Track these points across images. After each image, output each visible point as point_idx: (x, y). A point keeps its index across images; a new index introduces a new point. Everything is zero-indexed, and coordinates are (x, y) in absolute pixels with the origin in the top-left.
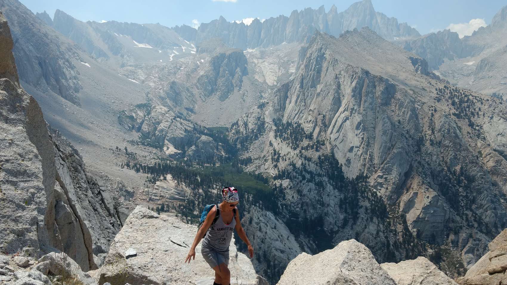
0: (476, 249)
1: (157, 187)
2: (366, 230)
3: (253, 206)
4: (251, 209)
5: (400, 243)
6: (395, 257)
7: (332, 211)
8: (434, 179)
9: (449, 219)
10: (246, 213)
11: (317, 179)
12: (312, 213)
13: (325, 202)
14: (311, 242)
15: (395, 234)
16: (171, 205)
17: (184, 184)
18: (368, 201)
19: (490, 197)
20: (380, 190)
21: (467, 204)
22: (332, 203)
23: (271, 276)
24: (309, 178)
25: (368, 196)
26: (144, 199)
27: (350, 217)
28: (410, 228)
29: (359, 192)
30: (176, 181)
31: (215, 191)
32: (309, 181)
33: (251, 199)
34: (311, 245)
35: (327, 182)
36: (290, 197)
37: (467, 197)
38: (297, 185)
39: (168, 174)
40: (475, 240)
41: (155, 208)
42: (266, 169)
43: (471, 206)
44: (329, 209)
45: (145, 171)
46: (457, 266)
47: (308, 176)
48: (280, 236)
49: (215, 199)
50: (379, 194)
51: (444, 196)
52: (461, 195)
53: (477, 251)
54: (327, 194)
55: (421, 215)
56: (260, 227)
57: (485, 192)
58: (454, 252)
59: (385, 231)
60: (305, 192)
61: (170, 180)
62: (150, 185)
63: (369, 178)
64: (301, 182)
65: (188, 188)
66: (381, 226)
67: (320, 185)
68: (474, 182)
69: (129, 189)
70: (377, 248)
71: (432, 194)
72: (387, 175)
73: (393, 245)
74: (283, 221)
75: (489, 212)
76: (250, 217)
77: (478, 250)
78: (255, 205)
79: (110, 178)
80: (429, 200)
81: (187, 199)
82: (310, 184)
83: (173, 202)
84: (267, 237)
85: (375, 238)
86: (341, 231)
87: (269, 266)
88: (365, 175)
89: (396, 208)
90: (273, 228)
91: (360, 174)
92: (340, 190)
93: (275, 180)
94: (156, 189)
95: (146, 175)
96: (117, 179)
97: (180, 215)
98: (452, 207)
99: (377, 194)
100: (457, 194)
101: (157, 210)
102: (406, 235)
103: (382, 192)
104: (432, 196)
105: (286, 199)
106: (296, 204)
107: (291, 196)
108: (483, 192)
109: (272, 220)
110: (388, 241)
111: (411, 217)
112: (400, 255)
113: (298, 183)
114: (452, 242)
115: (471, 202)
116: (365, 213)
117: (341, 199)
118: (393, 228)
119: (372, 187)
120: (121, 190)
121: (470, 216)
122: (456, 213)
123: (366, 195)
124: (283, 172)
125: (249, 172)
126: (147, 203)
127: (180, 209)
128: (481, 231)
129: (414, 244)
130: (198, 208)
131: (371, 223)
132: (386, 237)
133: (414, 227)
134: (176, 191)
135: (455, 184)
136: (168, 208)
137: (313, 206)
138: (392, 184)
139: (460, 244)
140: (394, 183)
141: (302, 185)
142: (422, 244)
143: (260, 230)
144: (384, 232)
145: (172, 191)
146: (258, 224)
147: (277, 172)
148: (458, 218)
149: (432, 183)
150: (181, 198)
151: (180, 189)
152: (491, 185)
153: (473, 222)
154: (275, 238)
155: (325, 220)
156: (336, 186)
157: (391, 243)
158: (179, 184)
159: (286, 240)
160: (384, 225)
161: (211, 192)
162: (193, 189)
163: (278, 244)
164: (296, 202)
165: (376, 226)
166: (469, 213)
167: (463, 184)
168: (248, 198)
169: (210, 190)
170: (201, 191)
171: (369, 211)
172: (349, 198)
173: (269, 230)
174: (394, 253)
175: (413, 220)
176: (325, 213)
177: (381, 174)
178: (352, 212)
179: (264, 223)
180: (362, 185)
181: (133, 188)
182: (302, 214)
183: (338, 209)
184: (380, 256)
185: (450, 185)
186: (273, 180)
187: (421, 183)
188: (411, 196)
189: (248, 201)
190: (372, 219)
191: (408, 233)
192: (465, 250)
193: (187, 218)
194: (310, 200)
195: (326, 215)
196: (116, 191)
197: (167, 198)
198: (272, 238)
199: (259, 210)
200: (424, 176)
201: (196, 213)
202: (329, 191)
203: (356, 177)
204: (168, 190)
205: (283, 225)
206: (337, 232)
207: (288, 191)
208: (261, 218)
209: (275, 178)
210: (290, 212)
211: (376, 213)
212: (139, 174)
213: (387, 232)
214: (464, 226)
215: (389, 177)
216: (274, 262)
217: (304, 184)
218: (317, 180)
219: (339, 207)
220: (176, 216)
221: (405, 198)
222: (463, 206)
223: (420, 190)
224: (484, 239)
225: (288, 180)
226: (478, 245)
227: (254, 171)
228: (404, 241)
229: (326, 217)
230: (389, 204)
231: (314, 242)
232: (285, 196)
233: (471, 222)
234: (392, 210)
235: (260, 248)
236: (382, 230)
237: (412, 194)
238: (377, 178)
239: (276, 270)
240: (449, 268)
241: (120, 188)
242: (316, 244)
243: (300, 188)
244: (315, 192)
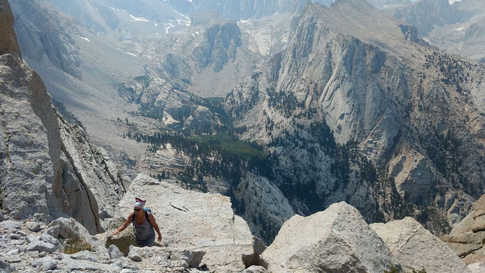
0: (461, 209)
1: (157, 156)
2: (356, 193)
3: (249, 172)
4: (247, 174)
5: (389, 204)
6: (384, 218)
7: (324, 176)
8: (421, 144)
9: (436, 181)
10: (242, 179)
11: (309, 145)
12: (305, 178)
13: (317, 167)
14: (304, 205)
15: (384, 197)
16: (171, 173)
17: (183, 152)
18: (358, 165)
19: (476, 159)
20: (370, 154)
21: (453, 166)
22: (324, 168)
23: (267, 237)
24: (302, 144)
25: (358, 161)
26: (145, 167)
27: (341, 180)
28: (398, 190)
29: (349, 157)
30: (175, 150)
31: (212, 159)
32: (302, 147)
33: (246, 165)
34: (304, 207)
35: (319, 148)
36: (284, 163)
37: (453, 160)
38: (290, 151)
39: (168, 143)
40: (460, 201)
41: (156, 175)
42: (260, 137)
43: (457, 169)
44: (320, 173)
45: (146, 141)
46: (443, 225)
47: (300, 143)
48: (275, 200)
49: (213, 166)
50: (369, 159)
51: (432, 159)
52: (448, 159)
53: (462, 210)
54: (319, 160)
55: (409, 178)
56: (256, 191)
57: (471, 155)
58: (441, 212)
59: (374, 194)
60: (298, 157)
61: (170, 149)
62: (150, 154)
63: (359, 144)
64: (294, 148)
65: (187, 156)
66: (371, 189)
67: (312, 151)
68: (460, 145)
69: (131, 158)
70: (366, 209)
71: (420, 157)
72: (377, 140)
73: (381, 207)
74: (277, 185)
75: (475, 174)
76: (246, 182)
77: (463, 210)
78: (251, 171)
79: (113, 148)
80: (417, 163)
81: (187, 167)
82: (303, 150)
83: (173, 170)
84: (262, 201)
85: (365, 200)
86: (332, 195)
87: (264, 228)
88: (355, 141)
89: (385, 172)
90: (268, 192)
91: (350, 140)
92: (331, 156)
93: (269, 147)
94: (157, 157)
95: (147, 144)
96: (119, 149)
97: (180, 181)
98: (439, 169)
99: (366, 159)
100: (443, 157)
101: (158, 177)
102: (394, 197)
103: (371, 157)
104: (420, 159)
105: (280, 165)
106: (290, 169)
107: (285, 162)
108: (469, 155)
109: (267, 185)
110: (377, 203)
111: (399, 179)
112: (388, 215)
113: (291, 150)
114: (439, 202)
115: (457, 164)
116: (355, 177)
117: (332, 164)
118: (382, 191)
119: (362, 152)
120: (124, 159)
121: (456, 178)
122: (442, 175)
123: (356, 159)
124: (277, 140)
125: (244, 140)
126: (148, 171)
127: (179, 175)
128: (466, 192)
129: (402, 206)
130: (197, 175)
131: (361, 186)
132: (375, 199)
133: (402, 190)
134: (175, 159)
135: (443, 148)
136: (169, 175)
137: (306, 171)
138: (381, 149)
139: (445, 205)
140: (383, 148)
141: (295, 151)
142: (409, 205)
143: (256, 194)
144: (373, 195)
145: (172, 159)
146: (253, 188)
147: (271, 140)
148: (444, 180)
149: (420, 147)
150: (181, 165)
151: (180, 157)
152: (478, 147)
153: (459, 184)
154: (270, 202)
155: (317, 184)
156: (328, 152)
157: (380, 204)
158: (178, 152)
159: (281, 203)
160: (373, 187)
161: (209, 160)
162: (192, 157)
163: (273, 207)
164: (290, 167)
165: (365, 189)
166: (455, 175)
167: (450, 147)
168: (244, 164)
169: (207, 157)
170: (199, 158)
171: (359, 175)
172: (340, 163)
173: (264, 194)
174: (383, 214)
175: (401, 183)
176: (317, 178)
177: (371, 140)
178: (343, 176)
179: (259, 187)
180: (353, 150)
181: (135, 157)
182: (295, 179)
183: (330, 174)
184: (370, 217)
185: (438, 149)
186: (267, 147)
187: (409, 147)
188: (399, 160)
189: (244, 167)
190: (362, 182)
191: (396, 195)
192: (450, 210)
193: (186, 184)
194: (303, 165)
195: (318, 179)
196: (119, 160)
197: (167, 166)
198: (267, 201)
199: (254, 175)
200: (412, 140)
201: (195, 179)
202: (320, 156)
203: (346, 143)
204: (168, 159)
205: (277, 189)
206: (329, 195)
207: (282, 157)
208: (256, 183)
209: (269, 145)
210: (284, 177)
211: (366, 177)
212: (140, 143)
213: (376, 195)
214: (450, 188)
215: (379, 142)
216: (269, 224)
217: (296, 151)
218: (309, 147)
219: (330, 171)
220: (177, 182)
221: (394, 161)
222: (450, 169)
223: (408, 154)
224: (468, 200)
225: (282, 147)
226: (463, 205)
227: (249, 139)
228: (392, 203)
229: (318, 181)
230: (378, 168)
231: (307, 205)
232: (278, 162)
233: (457, 184)
234: (381, 174)
235: (256, 211)
236: (371, 192)
237: (400, 158)
238: (367, 143)
239: (271, 231)
240: (435, 227)
241: (122, 157)
242: (308, 207)
243: (293, 155)
244: (307, 158)
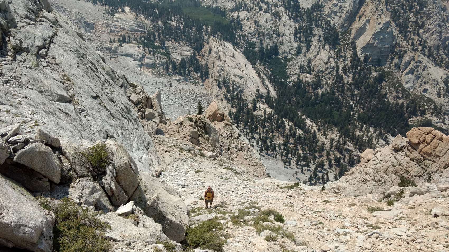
0: (416, 70)
1: (116, 19)
2: (318, 57)
3: (212, 37)
4: (210, 39)
5: (349, 68)
6: (343, 80)
7: (287, 40)
8: (387, 6)
9: (396, 44)
10: (205, 44)
11: (274, 9)
12: (268, 43)
13: (280, 32)
14: (267, 69)
15: (345, 60)
16: (132, 37)
17: (143, 16)
18: (321, 29)
19: (439, 21)
20: (334, 18)
21: (415, 29)
22: (287, 33)
23: (230, 99)
24: (266, 8)
25: (321, 25)
26: (104, 31)
27: (303, 45)
28: (358, 54)
29: (313, 21)
30: (134, 13)
31: (174, 23)
32: (266, 12)
33: (209, 30)
34: (267, 71)
35: (283, 12)
36: (247, 28)
37: (416, 22)
38: (254, 16)
39: (126, 6)
40: (416, 63)
41: (116, 39)
42: (223, 3)
43: (418, 31)
44: (284, 37)
45: (103, 4)
46: (397, 85)
47: (265, 7)
48: (238, 64)
49: (175, 31)
50: (332, 23)
51: (395, 23)
52: (411, 21)
53: (416, 72)
54: (283, 24)
55: (370, 42)
56: (219, 56)
57: (435, 17)
58: (396, 74)
59: (335, 57)
60: (262, 22)
61: (128, 12)
62: (108, 17)
63: (323, 7)
64: (258, 13)
65: (147, 20)
66: (332, 52)
67: (276, 15)
68: (425, 7)
69: (88, 21)
70: (327, 72)
71: (384, 20)
72: (342, 3)
73: (341, 70)
74: (240, 50)
75: (435, 36)
76: (210, 47)
77: (418, 71)
78: (214, 36)
79: (66, 9)
80: (380, 26)
81: (148, 31)
82: (267, 14)
83: (133, 34)
84: (226, 65)
85: (326, 64)
86: (294, 59)
87: (228, 91)
88: (320, 4)
89: (347, 36)
90: (231, 57)
91: (315, 4)
92: (296, 21)
94: (115, 21)
95: (104, 7)
96: (74, 10)
97: (142, 46)
98: (401, 32)
99: (330, 23)
100: (407, 20)
101: (118, 41)
102: (355, 60)
103: (336, 21)
104: (384, 22)
105: (243, 30)
106: (253, 34)
107: (249, 27)
108: (433, 16)
109: (231, 50)
110: (338, 66)
111: (360, 43)
112: (347, 78)
113: (255, 14)
114: (396, 65)
115: (419, 27)
116: (318, 41)
117: (296, 28)
118: (343, 54)
119: (326, 15)
120: (80, 21)
121: (415, 41)
122: (403, 38)
123: (320, 24)
124: (241, 4)
125: (206, 5)
126: (108, 35)
127: (141, 40)
128: (424, 54)
129: (361, 69)
130: (159, 39)
131: (323, 50)
132: (336, 63)
133: (362, 53)
134: (135, 22)
135: (407, 11)
136: (130, 39)
137: (268, 35)
138: (346, 12)
139: (402, 66)
140: (347, 11)
141: (259, 16)
142: (368, 68)
143: (219, 59)
144: (334, 59)
145: (132, 23)
146: (216, 53)
147: (234, 4)
148: (404, 43)
149: (385, 10)
150: (141, 30)
151: (140, 21)
152: (441, 9)
153: (418, 46)
154: (234, 66)
155: (280, 49)
156: (292, 16)
157: (340, 68)
158: (137, 16)
159: (244, 67)
160: (335, 51)
161: (170, 24)
162: (153, 21)
163: (236, 71)
164: (253, 32)
165: (327, 53)
166: (416, 38)
167: (415, 9)
168: (207, 29)
169: (168, 22)
170: (160, 23)
171: (321, 39)
172: (304, 27)
173: (228, 59)
174: (342, 76)
175: (362, 46)
176: (281, 43)
177: (336, 2)
178: (306, 40)
179: (223, 52)
180: (317, 14)
181: (93, 20)
182: (258, 44)
183: (293, 38)
184: (329, 79)
185: (402, 11)
186: (230, 13)
187: (375, 9)
188: (363, 23)
189: (207, 32)
190: (324, 46)
191: (356, 58)
192: (406, 71)
193: (148, 49)
194: (266, 30)
195: (281, 44)
196: (75, 23)
197: (128, 30)
198: (230, 66)
199: (218, 40)
200: (378, 3)
201: (157, 44)
202: (284, 20)
203: (311, 6)
204: (127, 22)
205: (241, 54)
206: (291, 60)
207: (245, 22)
208: (219, 48)
209: (232, 11)
210: (247, 42)
211: (328, 41)
212: (96, 6)
213: (337, 58)
214: (409, 50)
215: (344, 5)
216: (233, 87)
217: (261, 15)
218: (273, 11)
219: (294, 35)
220: (138, 47)
221: (357, 25)
222: (411, 31)
223: (373, 17)
224: (425, 61)
225: (245, 11)
226: (418, 66)
227: (211, 5)
228: (352, 66)
229: (281, 46)
230: (341, 32)
231: (269, 69)
232: (242, 27)
233: (416, 46)
234: (343, 38)
235: (220, 75)
236: (333, 56)
237: (365, 21)
238: (332, 6)
239: (235, 94)
240: (389, 88)
241: (78, 19)
242: (271, 71)
243: (257, 19)
244: (271, 22)
